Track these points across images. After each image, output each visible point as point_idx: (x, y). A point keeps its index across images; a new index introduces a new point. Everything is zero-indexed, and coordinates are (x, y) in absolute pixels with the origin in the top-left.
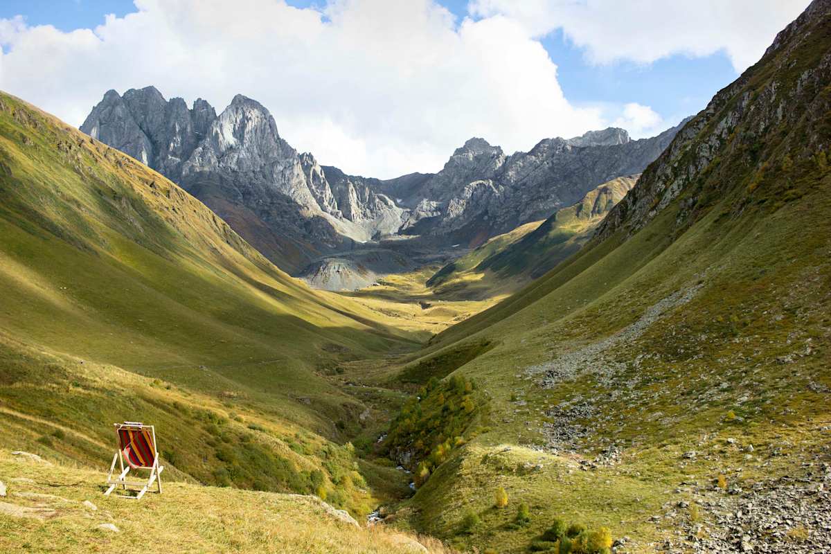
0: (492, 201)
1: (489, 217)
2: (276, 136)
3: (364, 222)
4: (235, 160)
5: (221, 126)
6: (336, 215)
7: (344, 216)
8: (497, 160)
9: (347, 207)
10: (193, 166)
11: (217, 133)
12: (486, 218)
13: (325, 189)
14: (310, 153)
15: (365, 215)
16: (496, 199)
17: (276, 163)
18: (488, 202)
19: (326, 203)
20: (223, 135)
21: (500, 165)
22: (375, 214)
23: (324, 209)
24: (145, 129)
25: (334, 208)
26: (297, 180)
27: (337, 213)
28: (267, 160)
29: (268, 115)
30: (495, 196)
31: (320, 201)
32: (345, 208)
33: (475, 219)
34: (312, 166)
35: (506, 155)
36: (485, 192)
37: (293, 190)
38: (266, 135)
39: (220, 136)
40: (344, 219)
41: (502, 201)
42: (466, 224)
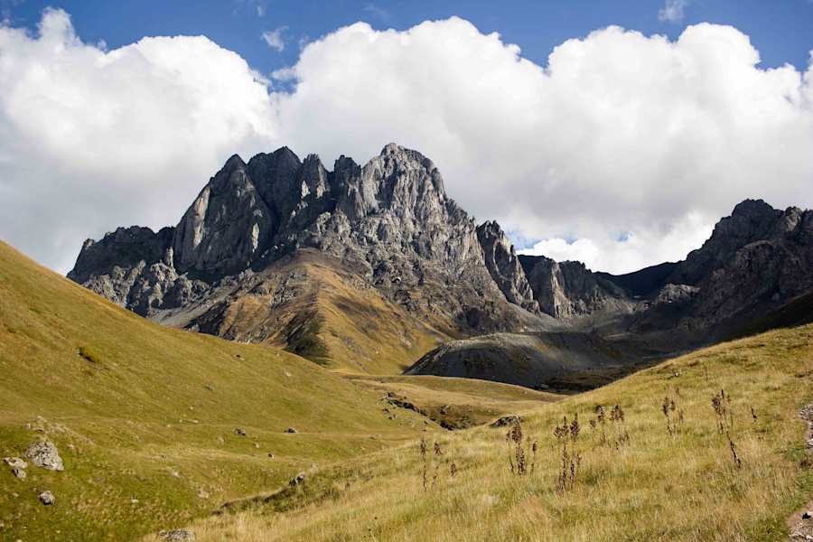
0: (785, 271)
1: (781, 295)
2: (441, 196)
3: (576, 318)
4: (375, 227)
5: (361, 183)
6: (529, 307)
7: (542, 309)
8: (788, 217)
9: (548, 295)
10: (312, 236)
11: (353, 192)
12: (776, 297)
13: (514, 271)
14: (494, 222)
15: (577, 309)
16: (792, 266)
17: (437, 230)
18: (780, 274)
19: (514, 291)
20: (362, 194)
21: (795, 224)
22: (592, 307)
23: (510, 299)
24: (269, 201)
25: (527, 297)
26: (469, 256)
27: (531, 305)
28: (424, 227)
29: (433, 168)
30: (790, 261)
31: (505, 288)
32: (545, 298)
33: (756, 301)
34: (495, 238)
35: (803, 210)
36: (771, 257)
37: (462, 269)
38: (424, 194)
39: (358, 196)
40: (542, 314)
41: (803, 269)
42: (741, 309)
